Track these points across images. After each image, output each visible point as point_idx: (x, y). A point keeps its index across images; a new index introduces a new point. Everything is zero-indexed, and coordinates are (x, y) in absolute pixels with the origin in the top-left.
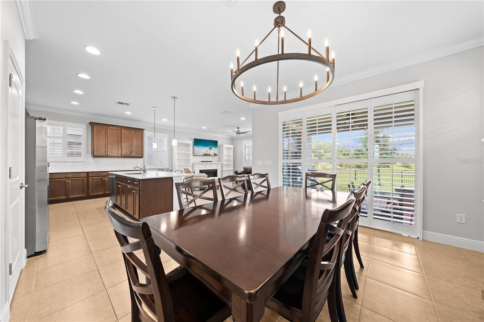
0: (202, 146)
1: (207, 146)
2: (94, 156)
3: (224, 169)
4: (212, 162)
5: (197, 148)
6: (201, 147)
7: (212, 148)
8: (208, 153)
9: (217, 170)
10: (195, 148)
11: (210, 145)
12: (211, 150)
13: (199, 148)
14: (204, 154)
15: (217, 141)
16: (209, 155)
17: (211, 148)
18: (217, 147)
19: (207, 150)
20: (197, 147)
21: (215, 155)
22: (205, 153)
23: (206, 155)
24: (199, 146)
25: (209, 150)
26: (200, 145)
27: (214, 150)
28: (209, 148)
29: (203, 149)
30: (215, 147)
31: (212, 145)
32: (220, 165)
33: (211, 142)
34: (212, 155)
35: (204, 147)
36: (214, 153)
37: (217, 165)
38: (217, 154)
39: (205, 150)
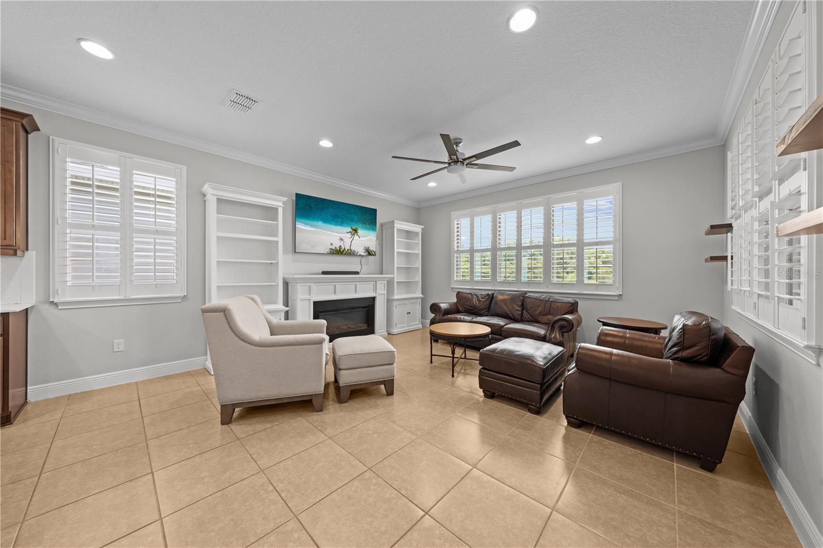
0: (325, 221)
1: (342, 224)
3: (396, 297)
4: (357, 273)
5: (308, 228)
6: (320, 223)
7: (360, 232)
8: (347, 247)
9: (374, 299)
10: (300, 226)
11: (352, 220)
12: (356, 237)
13: (312, 226)
14: (333, 247)
15: (376, 210)
16: (351, 253)
17: (356, 231)
18: (374, 229)
20: (306, 224)
21: (369, 253)
22: (337, 244)
23: (339, 252)
24: (313, 220)
25: (349, 235)
26: (317, 219)
27: (366, 239)
28: (350, 229)
29: (329, 232)
30: (369, 230)
31: (360, 222)
32: (385, 284)
33: (357, 212)
34: (358, 252)
35: (333, 224)
36: (366, 248)
37: (374, 283)
38: (375, 250)
39: (337, 235)
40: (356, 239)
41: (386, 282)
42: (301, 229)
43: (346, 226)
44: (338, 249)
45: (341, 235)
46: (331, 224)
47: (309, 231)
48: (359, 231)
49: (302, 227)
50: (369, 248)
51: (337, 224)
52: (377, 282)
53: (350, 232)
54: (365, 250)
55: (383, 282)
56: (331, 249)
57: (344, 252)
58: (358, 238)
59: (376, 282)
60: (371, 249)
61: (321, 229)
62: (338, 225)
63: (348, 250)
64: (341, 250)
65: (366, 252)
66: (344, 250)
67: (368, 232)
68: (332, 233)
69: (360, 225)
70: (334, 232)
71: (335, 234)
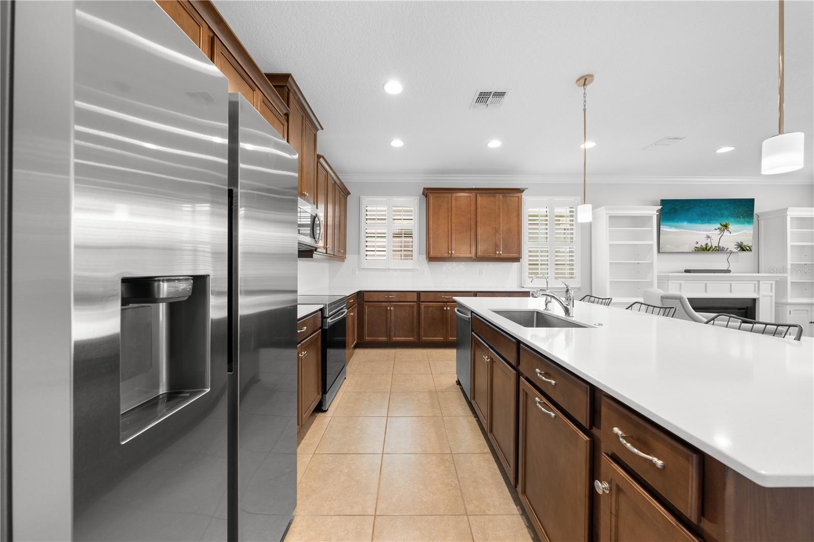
0: (691, 221)
1: (709, 221)
2: (431, 259)
3: (790, 300)
4: (728, 271)
7: (731, 227)
8: (715, 244)
9: (754, 300)
11: (722, 216)
12: (726, 233)
14: (699, 246)
15: (753, 200)
16: (719, 250)
17: (726, 226)
18: (750, 222)
19: (708, 233)
21: (742, 248)
22: (703, 242)
23: (705, 249)
25: (718, 232)
27: (740, 232)
28: (720, 226)
29: (695, 231)
30: (743, 223)
31: (731, 217)
32: (772, 284)
33: (727, 206)
34: (727, 249)
35: (700, 223)
36: (738, 243)
37: (756, 282)
38: (750, 245)
39: (704, 233)
40: (725, 235)
41: (774, 283)
42: (666, 231)
43: (715, 223)
44: (704, 246)
45: (709, 232)
46: (697, 223)
47: (673, 232)
48: (729, 226)
49: (668, 230)
50: (742, 243)
51: (703, 222)
52: (761, 282)
53: (719, 229)
54: (736, 245)
55: (771, 282)
56: (696, 247)
57: (711, 249)
58: (729, 234)
59: (759, 281)
60: (745, 244)
61: (686, 229)
62: (706, 223)
63: (716, 247)
64: (708, 248)
65: (738, 248)
66: (710, 248)
67: (742, 226)
68: (698, 232)
69: (732, 220)
70: (700, 230)
71: (701, 232)
